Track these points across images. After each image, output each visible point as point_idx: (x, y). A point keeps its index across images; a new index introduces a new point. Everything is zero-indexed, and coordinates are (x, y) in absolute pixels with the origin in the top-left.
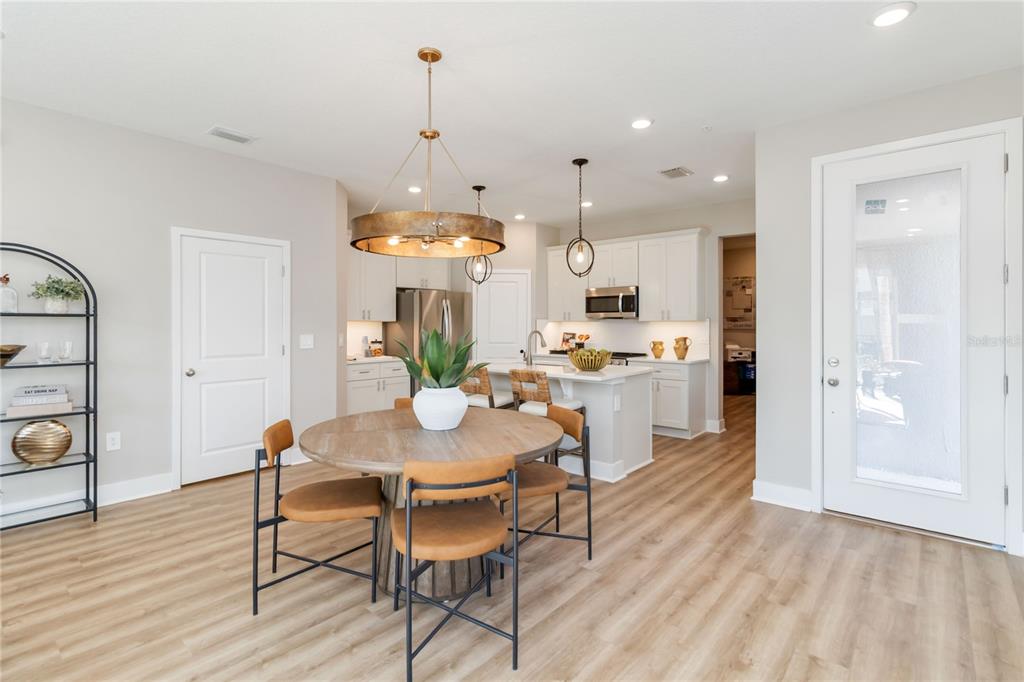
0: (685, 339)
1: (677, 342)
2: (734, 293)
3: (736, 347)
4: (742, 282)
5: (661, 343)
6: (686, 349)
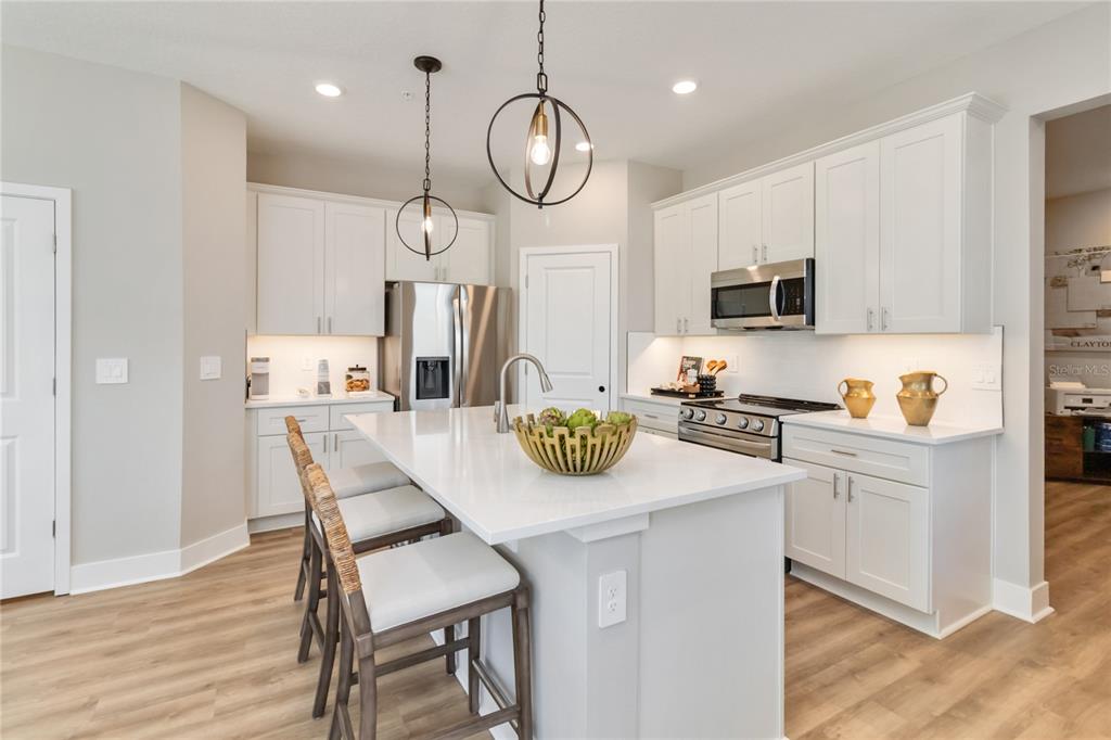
0: (928, 378)
1: (906, 385)
2: (1070, 282)
3: (1078, 386)
4: (1090, 259)
5: (867, 385)
6: (932, 402)
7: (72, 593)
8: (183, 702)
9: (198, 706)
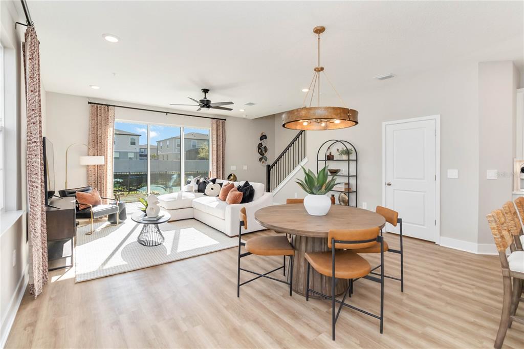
7: (441, 245)
8: (463, 284)
9: (468, 288)
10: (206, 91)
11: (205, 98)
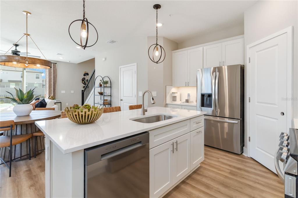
10: (17, 45)
11: (16, 49)
